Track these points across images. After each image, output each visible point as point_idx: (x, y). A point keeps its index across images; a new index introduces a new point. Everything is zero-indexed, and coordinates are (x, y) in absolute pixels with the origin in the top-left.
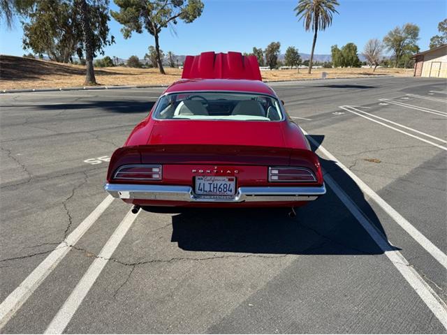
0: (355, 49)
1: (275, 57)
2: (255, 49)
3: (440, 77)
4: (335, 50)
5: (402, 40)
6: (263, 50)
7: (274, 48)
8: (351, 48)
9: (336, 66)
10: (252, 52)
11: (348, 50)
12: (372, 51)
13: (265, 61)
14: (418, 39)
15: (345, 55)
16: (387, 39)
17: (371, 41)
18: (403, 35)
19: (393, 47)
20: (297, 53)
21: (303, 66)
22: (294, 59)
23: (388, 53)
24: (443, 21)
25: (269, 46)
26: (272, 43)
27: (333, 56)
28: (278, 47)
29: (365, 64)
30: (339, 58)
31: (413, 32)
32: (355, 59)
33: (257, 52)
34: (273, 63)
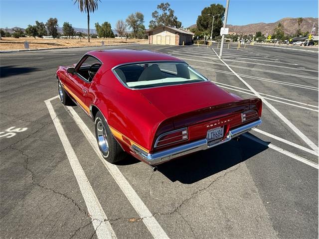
0: (110, 26)
1: (55, 30)
2: (37, 22)
3: (162, 44)
4: (97, 26)
6: (45, 24)
7: (53, 22)
8: (107, 25)
9: (101, 37)
10: (36, 25)
11: (106, 27)
12: (120, 28)
13: (48, 32)
14: (144, 22)
15: (104, 30)
16: (127, 21)
17: (119, 21)
18: (136, 19)
19: (132, 26)
20: (71, 27)
21: (77, 37)
22: (70, 31)
23: (129, 30)
24: (154, 12)
25: (48, 21)
26: (51, 19)
27: (97, 30)
28: (56, 22)
29: (117, 36)
30: (102, 31)
31: (141, 17)
32: (111, 32)
33: (40, 25)
34: (55, 34)
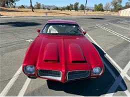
0: (102, 5)
1: (77, 7)
4: (96, 5)
5: (117, 3)
7: (77, 4)
9: (96, 11)
12: (107, 6)
13: (74, 8)
15: (99, 7)
16: (112, 3)
17: (107, 3)
19: (114, 5)
20: (84, 6)
22: (83, 8)
27: (95, 7)
29: (105, 10)
32: (102, 9)
33: (71, 5)
34: (76, 9)
